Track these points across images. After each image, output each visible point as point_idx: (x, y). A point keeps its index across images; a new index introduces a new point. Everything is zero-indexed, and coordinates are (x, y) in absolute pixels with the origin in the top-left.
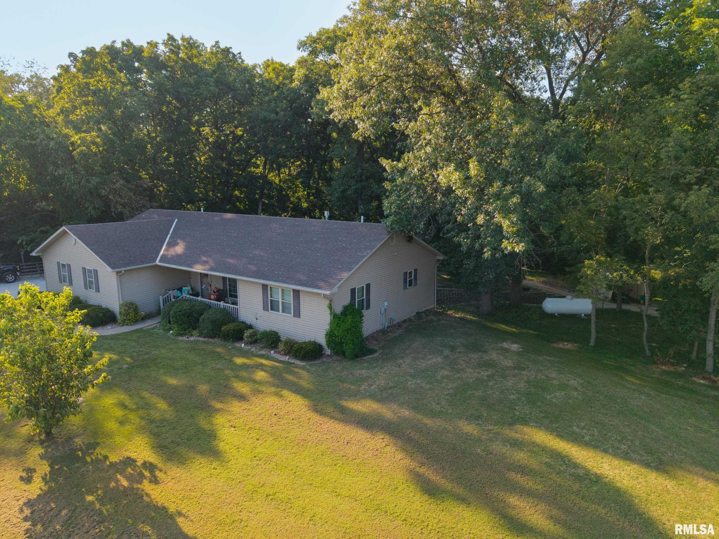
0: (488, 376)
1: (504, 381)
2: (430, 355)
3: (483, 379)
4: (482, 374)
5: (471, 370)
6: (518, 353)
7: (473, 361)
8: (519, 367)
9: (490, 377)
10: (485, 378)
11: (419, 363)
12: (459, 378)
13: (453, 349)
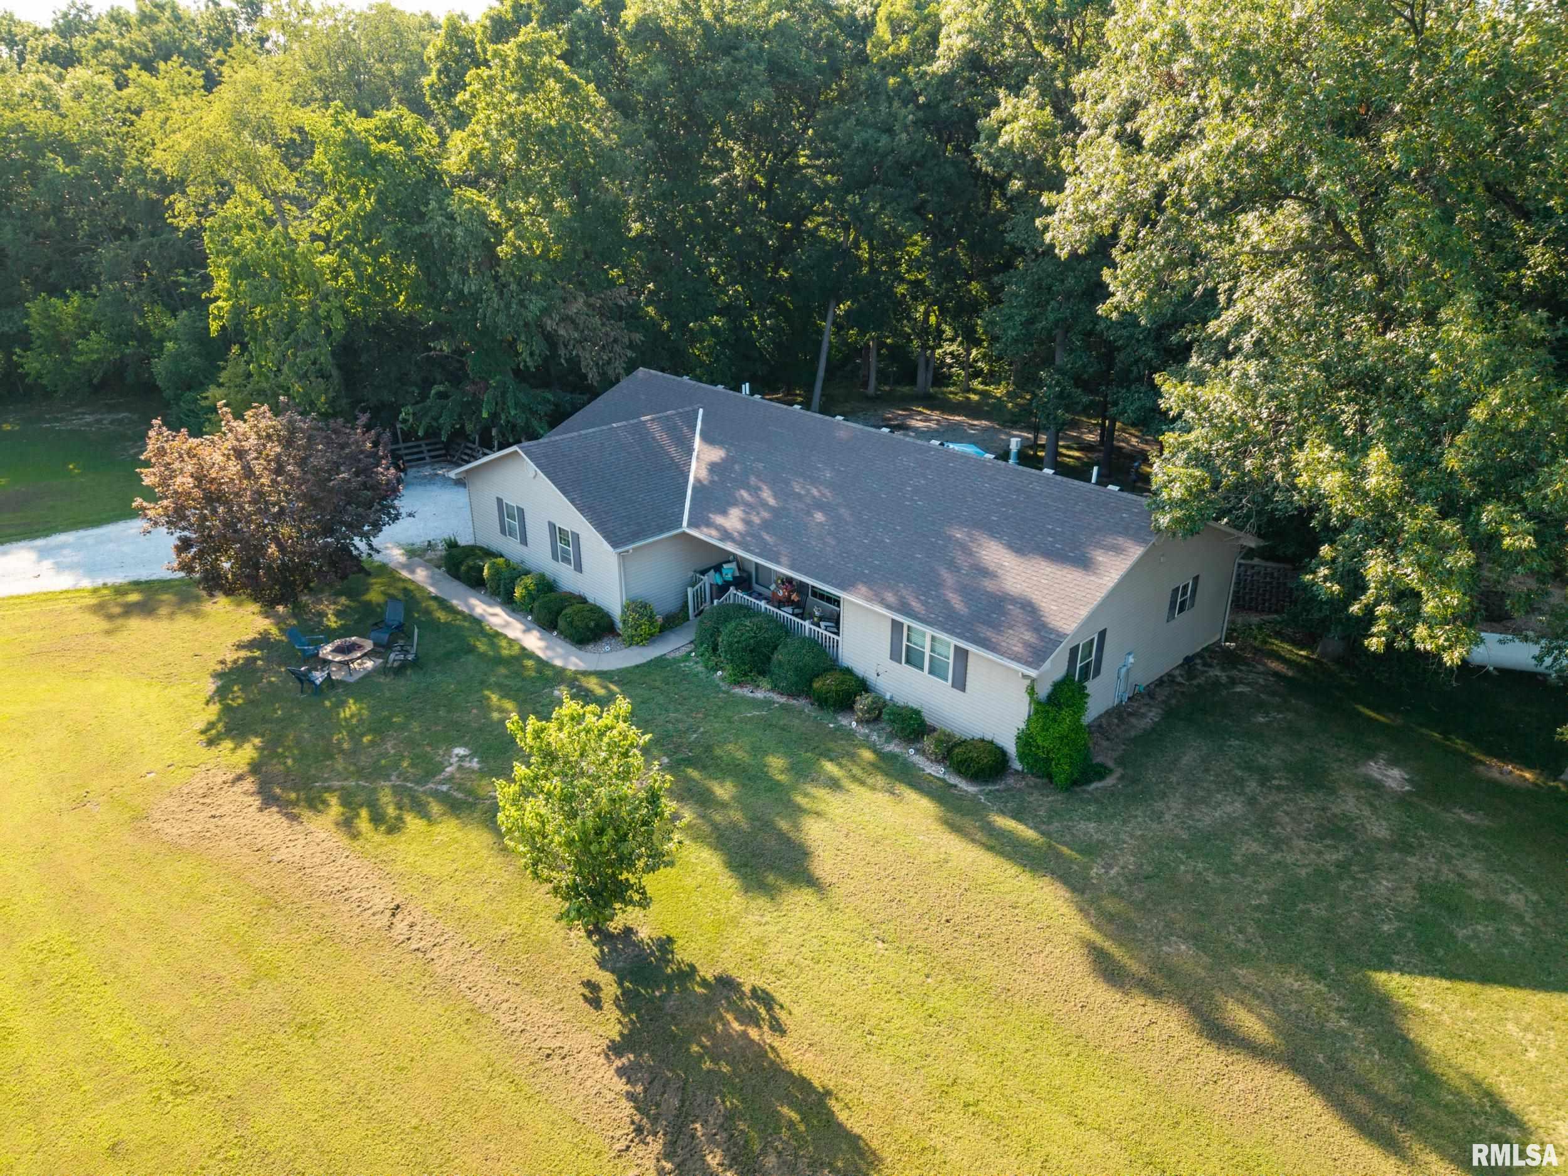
0: (1338, 865)
1: (1372, 882)
2: (1218, 792)
3: (1328, 872)
4: (1327, 857)
5: (1302, 843)
6: (1402, 801)
7: (1307, 816)
8: (1402, 844)
9: (1343, 866)
10: (1333, 869)
11: (1198, 816)
12: (1279, 863)
13: (1264, 775)
